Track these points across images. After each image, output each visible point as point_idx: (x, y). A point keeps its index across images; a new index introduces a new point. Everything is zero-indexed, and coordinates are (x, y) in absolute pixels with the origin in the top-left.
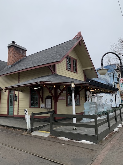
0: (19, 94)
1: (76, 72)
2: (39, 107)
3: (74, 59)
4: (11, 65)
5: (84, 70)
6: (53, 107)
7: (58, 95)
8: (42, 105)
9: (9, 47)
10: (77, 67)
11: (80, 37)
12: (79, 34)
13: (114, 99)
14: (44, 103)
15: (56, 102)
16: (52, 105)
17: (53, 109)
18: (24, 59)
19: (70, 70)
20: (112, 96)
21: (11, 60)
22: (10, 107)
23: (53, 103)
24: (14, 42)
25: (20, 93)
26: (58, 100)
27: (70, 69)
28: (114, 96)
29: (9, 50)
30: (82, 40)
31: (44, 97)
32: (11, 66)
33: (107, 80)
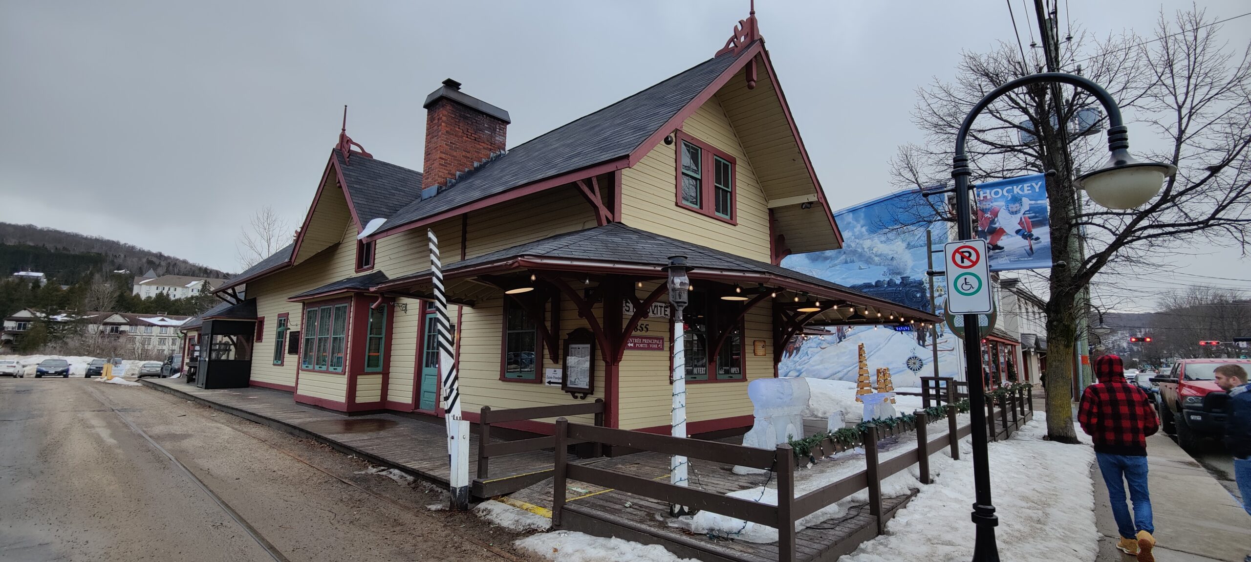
0: (460, 315)
1: (728, 217)
2: (539, 379)
3: (717, 153)
4: (436, 186)
5: (772, 212)
6: (600, 384)
7: (625, 325)
8: (552, 373)
9: (431, 105)
10: (732, 194)
11: (753, 42)
12: (748, 30)
13: (926, 354)
14: (561, 362)
15: (613, 360)
16: (597, 373)
17: (600, 394)
18: (499, 157)
19: (697, 207)
20: (921, 339)
21: (436, 164)
22: (426, 370)
23: (601, 365)
24: (451, 84)
25: (466, 310)
26: (626, 352)
27: (699, 200)
28: (929, 340)
29: (430, 120)
30: (762, 59)
31: (564, 335)
32: (433, 189)
33: (894, 263)
